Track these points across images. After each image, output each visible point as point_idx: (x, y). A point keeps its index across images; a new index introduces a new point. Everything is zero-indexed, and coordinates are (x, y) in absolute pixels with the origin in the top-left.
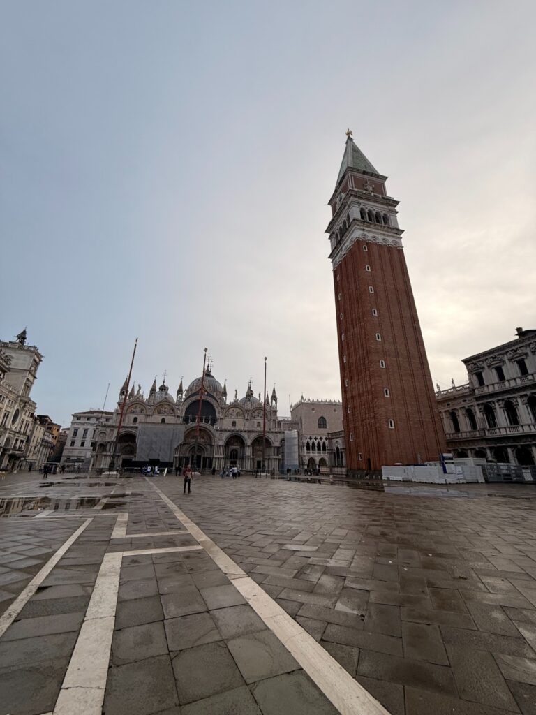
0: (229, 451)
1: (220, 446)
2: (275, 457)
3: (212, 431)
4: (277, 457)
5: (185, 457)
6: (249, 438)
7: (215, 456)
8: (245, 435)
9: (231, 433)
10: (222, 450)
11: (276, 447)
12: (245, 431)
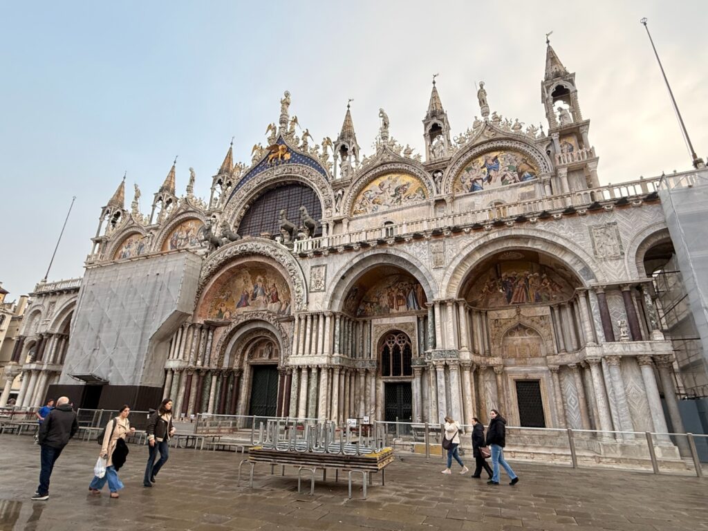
0: (375, 340)
1: (315, 316)
2: (618, 349)
3: (287, 259)
4: (636, 348)
5: (219, 373)
6: (438, 265)
7: (296, 360)
8: (418, 256)
9: (354, 258)
10: (326, 333)
11: (611, 289)
12: (418, 237)
